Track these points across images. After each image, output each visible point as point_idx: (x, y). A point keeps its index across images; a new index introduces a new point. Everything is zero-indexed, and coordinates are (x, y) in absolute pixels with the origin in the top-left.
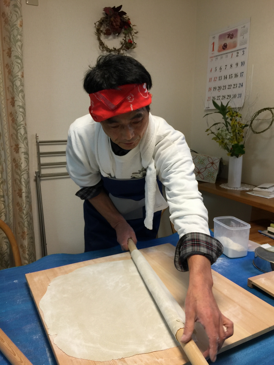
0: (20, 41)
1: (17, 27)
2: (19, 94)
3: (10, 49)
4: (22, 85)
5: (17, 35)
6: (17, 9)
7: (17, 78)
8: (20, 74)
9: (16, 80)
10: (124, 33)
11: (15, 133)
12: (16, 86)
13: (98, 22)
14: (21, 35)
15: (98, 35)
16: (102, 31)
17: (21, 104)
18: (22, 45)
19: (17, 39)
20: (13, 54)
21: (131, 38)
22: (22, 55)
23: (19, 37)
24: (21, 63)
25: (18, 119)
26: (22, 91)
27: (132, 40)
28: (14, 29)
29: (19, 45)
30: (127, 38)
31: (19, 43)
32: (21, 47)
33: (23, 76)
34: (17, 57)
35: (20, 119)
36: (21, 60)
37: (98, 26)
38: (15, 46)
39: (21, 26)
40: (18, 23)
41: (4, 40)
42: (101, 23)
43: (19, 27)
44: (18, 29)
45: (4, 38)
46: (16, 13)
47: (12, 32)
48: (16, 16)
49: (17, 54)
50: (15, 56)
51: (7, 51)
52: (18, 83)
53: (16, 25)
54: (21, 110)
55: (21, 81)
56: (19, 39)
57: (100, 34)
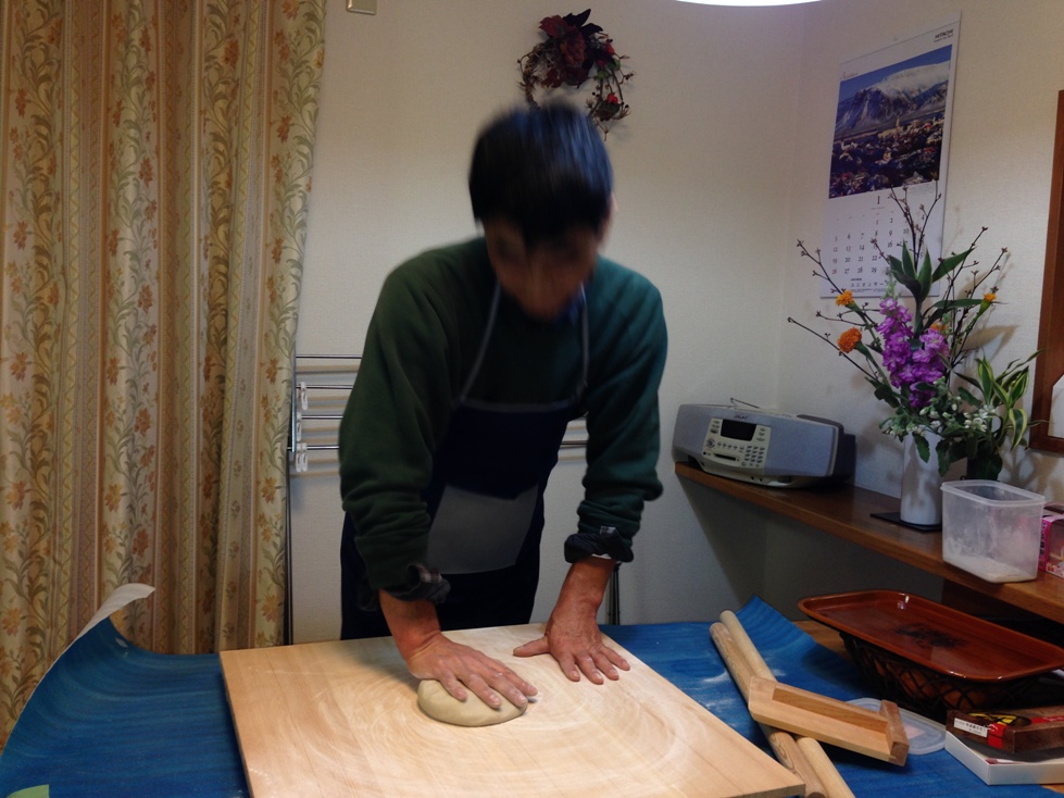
0: (314, 101)
1: (309, 67)
2: (295, 233)
3: (286, 120)
4: (305, 209)
5: (307, 87)
6: (314, 25)
7: (296, 191)
8: (302, 182)
9: (294, 195)
10: (595, 78)
11: (275, 329)
12: (292, 211)
13: (528, 55)
14: (315, 87)
15: (527, 90)
16: (536, 78)
17: (295, 256)
18: (317, 112)
19: (306, 95)
20: (293, 132)
21: (615, 89)
22: (314, 135)
23: (311, 91)
24: (310, 156)
25: (284, 295)
26: (303, 224)
27: (617, 95)
28: (300, 73)
29: (309, 111)
30: (604, 89)
31: (309, 107)
32: (315, 117)
33: (309, 188)
34: (302, 140)
35: (290, 294)
36: (311, 147)
37: (527, 67)
38: (301, 113)
39: (320, 64)
40: (314, 56)
41: (276, 98)
42: (535, 57)
43: (313, 67)
44: (311, 73)
45: (276, 93)
46: (310, 34)
47: (295, 81)
48: (311, 42)
49: (302, 133)
50: (297, 137)
51: (278, 125)
52: (297, 204)
53: (306, 62)
54: (294, 271)
55: (304, 198)
56: (312, 96)
57: (532, 86)
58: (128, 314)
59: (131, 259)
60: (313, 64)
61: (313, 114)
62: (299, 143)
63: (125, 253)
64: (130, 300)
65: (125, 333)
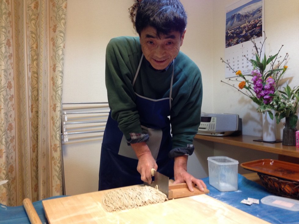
1: (62, 8)
2: (60, 62)
3: (55, 26)
4: (63, 54)
7: (60, 48)
8: (62, 45)
9: (59, 50)
11: (55, 94)
12: (59, 55)
14: (65, 15)
17: (61, 69)
18: (65, 23)
20: (58, 29)
22: (65, 30)
23: (63, 16)
24: (64, 36)
25: (57, 82)
26: (63, 59)
28: (59, 10)
29: (63, 23)
31: (63, 21)
33: (64, 47)
34: (61, 32)
35: (59, 82)
36: (64, 34)
38: (60, 23)
39: (66, 8)
40: (64, 5)
41: (51, 19)
43: (64, 8)
44: (63, 10)
45: (51, 17)
47: (58, 13)
49: (61, 29)
50: (59, 31)
51: (53, 27)
52: (60, 52)
53: (61, 7)
54: (60, 74)
55: (63, 50)
56: (64, 18)
58: (4, 90)
59: (4, 72)
60: (63, 8)
61: (64, 23)
62: (60, 33)
63: (2, 70)
64: (4, 86)
65: (3, 97)
